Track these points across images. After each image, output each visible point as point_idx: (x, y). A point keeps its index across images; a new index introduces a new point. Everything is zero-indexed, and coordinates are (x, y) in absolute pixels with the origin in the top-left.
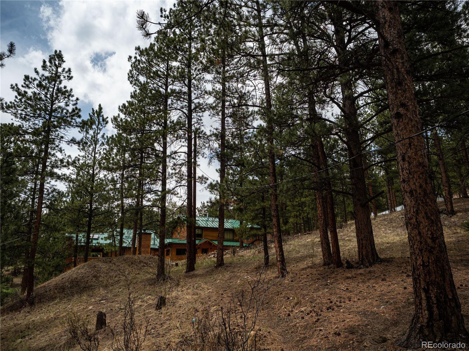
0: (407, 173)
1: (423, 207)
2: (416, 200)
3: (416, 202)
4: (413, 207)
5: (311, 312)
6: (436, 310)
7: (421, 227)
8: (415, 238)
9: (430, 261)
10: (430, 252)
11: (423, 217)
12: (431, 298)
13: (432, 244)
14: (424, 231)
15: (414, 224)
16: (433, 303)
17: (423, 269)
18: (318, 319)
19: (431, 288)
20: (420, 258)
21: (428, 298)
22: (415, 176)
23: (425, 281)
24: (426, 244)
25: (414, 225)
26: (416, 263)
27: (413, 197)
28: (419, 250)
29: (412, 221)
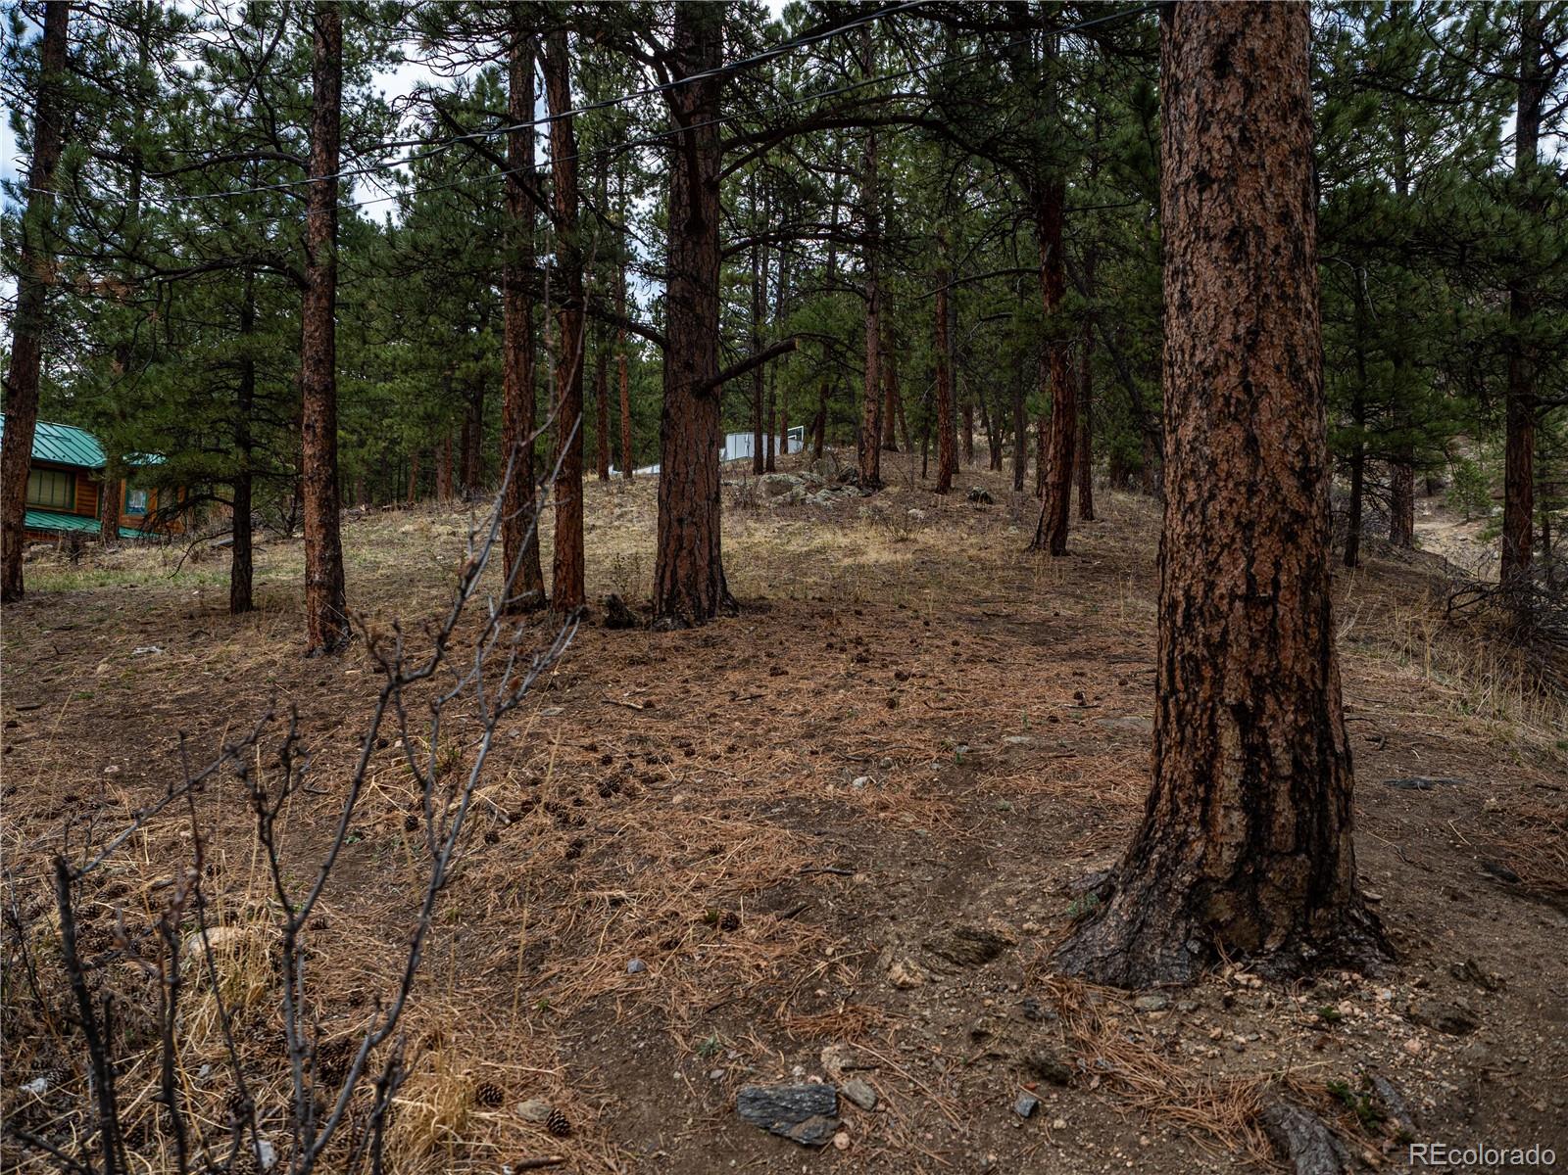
0: (1229, 138)
1: (1283, 316)
2: (1258, 278)
3: (1257, 288)
4: (1237, 314)
5: (527, 807)
6: (1285, 811)
7: (1265, 416)
8: (1224, 466)
9: (1283, 578)
10: (1290, 537)
11: (1278, 369)
12: (1266, 751)
13: (1297, 502)
14: (1273, 431)
15: (1227, 400)
16: (1274, 776)
17: (1248, 617)
18: (579, 844)
19: (1270, 704)
20: (1235, 561)
21: (1255, 753)
22: (1268, 160)
23: (1249, 674)
24: (1273, 496)
25: (1227, 404)
26: (1211, 586)
27: (1242, 265)
28: (1238, 523)
29: (1220, 381)
